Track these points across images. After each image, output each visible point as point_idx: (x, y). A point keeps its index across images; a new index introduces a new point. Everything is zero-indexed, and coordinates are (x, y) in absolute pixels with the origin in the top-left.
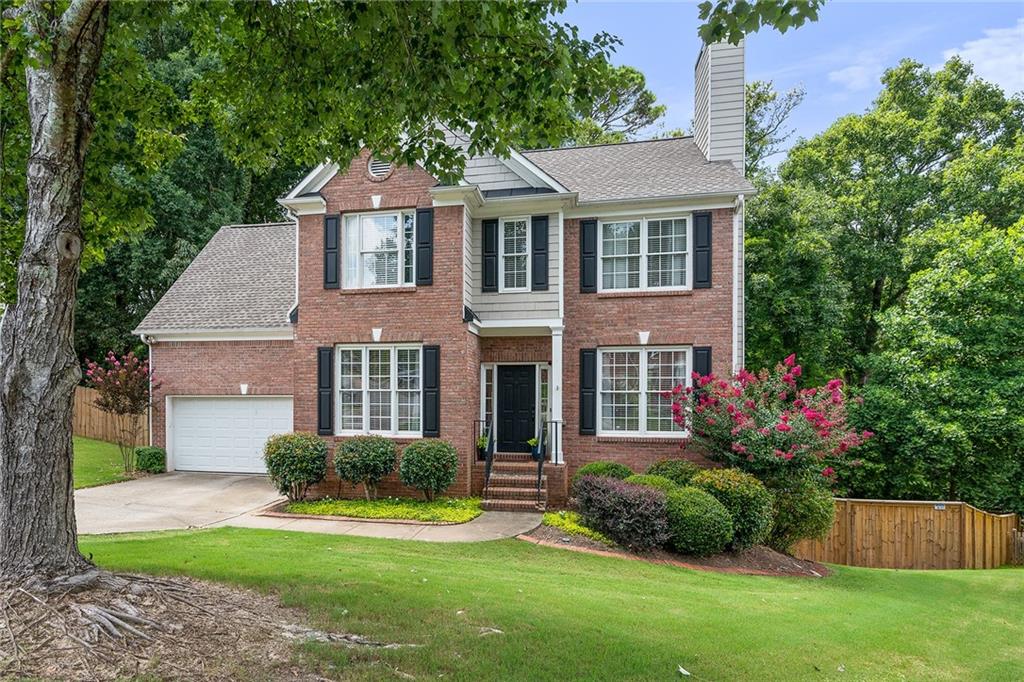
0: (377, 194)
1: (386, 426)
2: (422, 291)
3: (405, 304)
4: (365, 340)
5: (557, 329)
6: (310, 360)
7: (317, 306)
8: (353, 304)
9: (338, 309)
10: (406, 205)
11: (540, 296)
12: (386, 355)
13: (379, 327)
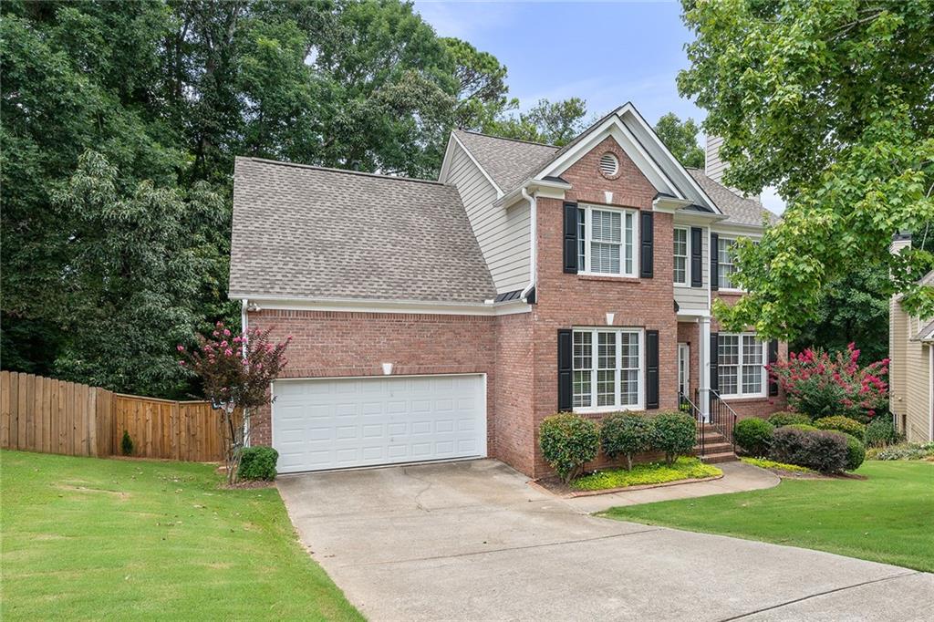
0: (609, 190)
1: (611, 401)
2: (644, 282)
3: (632, 293)
4: (601, 323)
5: (707, 318)
6: (549, 342)
7: (557, 289)
8: (589, 289)
9: (576, 293)
10: (633, 205)
11: (697, 291)
12: (612, 337)
13: (612, 312)
